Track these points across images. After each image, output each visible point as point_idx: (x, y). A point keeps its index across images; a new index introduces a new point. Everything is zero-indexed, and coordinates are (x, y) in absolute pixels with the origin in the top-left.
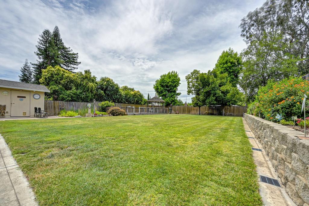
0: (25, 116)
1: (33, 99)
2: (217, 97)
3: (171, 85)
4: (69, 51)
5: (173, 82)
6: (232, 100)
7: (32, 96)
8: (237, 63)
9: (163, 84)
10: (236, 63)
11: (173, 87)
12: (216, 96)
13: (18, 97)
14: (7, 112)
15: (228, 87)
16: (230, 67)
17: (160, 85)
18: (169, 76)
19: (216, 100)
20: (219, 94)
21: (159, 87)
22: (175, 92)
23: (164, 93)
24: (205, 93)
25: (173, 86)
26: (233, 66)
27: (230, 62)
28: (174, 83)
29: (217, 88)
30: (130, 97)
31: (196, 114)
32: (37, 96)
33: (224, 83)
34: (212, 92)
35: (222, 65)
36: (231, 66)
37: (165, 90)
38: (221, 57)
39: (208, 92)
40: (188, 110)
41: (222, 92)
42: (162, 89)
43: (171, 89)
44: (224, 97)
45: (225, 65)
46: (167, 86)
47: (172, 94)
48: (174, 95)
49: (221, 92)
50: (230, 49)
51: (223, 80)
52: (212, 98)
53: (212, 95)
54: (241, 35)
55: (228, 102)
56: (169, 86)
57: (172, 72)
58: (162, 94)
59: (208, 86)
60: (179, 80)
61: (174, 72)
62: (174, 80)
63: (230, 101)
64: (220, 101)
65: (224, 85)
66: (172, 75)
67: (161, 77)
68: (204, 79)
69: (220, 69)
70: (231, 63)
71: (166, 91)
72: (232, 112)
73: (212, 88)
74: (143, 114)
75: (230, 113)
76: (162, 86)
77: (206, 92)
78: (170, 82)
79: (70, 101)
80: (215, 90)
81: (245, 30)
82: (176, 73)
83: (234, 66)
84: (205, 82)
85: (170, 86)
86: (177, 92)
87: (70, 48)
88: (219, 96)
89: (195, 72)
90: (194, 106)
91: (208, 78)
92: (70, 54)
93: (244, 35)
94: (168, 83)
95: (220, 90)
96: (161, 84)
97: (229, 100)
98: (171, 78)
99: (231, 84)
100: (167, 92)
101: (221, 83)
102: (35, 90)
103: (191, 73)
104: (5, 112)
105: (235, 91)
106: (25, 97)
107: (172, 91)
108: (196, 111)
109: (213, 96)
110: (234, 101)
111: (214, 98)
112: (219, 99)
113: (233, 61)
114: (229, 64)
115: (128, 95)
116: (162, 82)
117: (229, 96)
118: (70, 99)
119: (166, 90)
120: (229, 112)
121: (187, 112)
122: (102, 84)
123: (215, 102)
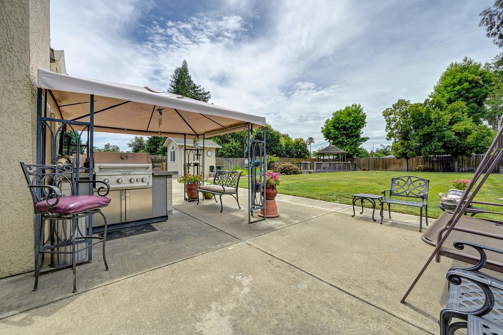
1: (207, 156)
2: (445, 143)
3: (352, 126)
4: (200, 91)
5: (355, 120)
6: (477, 146)
7: (206, 153)
8: (483, 81)
9: (338, 125)
10: (481, 82)
11: (355, 129)
12: (444, 140)
15: (467, 124)
16: (468, 90)
17: (333, 128)
18: (348, 113)
19: (444, 147)
20: (450, 137)
21: (332, 131)
22: (357, 136)
23: (340, 139)
24: (421, 136)
25: (355, 127)
26: (473, 87)
27: (467, 81)
28: (357, 122)
29: (445, 127)
30: (291, 148)
31: (398, 171)
32: (210, 153)
33: (459, 118)
34: (437, 134)
35: (451, 87)
36: (470, 87)
37: (341, 134)
38: (446, 75)
39: (428, 134)
40: (384, 165)
41: (457, 134)
42: (337, 133)
43: (351, 132)
44: (461, 140)
45: (458, 88)
46: (345, 128)
47: (354, 140)
48: (356, 141)
49: (454, 133)
50: (465, 60)
51: (456, 113)
52: (436, 144)
53: (437, 139)
54: (488, 35)
55: (468, 149)
56: (348, 128)
57: (353, 106)
58: (337, 141)
59: (429, 125)
60: (364, 116)
61: (356, 105)
62: (357, 118)
63: (474, 147)
64: (452, 148)
65: (458, 121)
66: (353, 111)
67: (334, 114)
68: (420, 115)
69: (446, 95)
70: (470, 82)
71: (342, 136)
72: (473, 166)
73: (437, 128)
74: (319, 172)
75: (468, 167)
76: (337, 129)
77: (424, 135)
78: (350, 121)
79: (230, 157)
80: (441, 131)
81: (495, 25)
82: (360, 107)
83: (476, 86)
84: (423, 119)
85: (350, 128)
86: (362, 136)
87: (200, 86)
88: (451, 141)
89: (401, 103)
90: (398, 158)
91: (428, 112)
92: (200, 94)
93: (495, 34)
94: (347, 123)
95: (452, 131)
96: (334, 126)
97: (472, 146)
98: (353, 115)
99: (471, 119)
100: (344, 137)
101: (452, 119)
102: (208, 146)
103: (393, 105)
105: (484, 131)
107: (353, 136)
108: (398, 165)
109: (439, 141)
110: (481, 148)
111: (441, 144)
112: (451, 145)
113: (473, 78)
114: (466, 85)
115: (289, 144)
116: (336, 123)
117: (470, 139)
118: (230, 154)
119: (343, 134)
120: (466, 167)
121: (381, 168)
122: (260, 133)
123: (443, 151)
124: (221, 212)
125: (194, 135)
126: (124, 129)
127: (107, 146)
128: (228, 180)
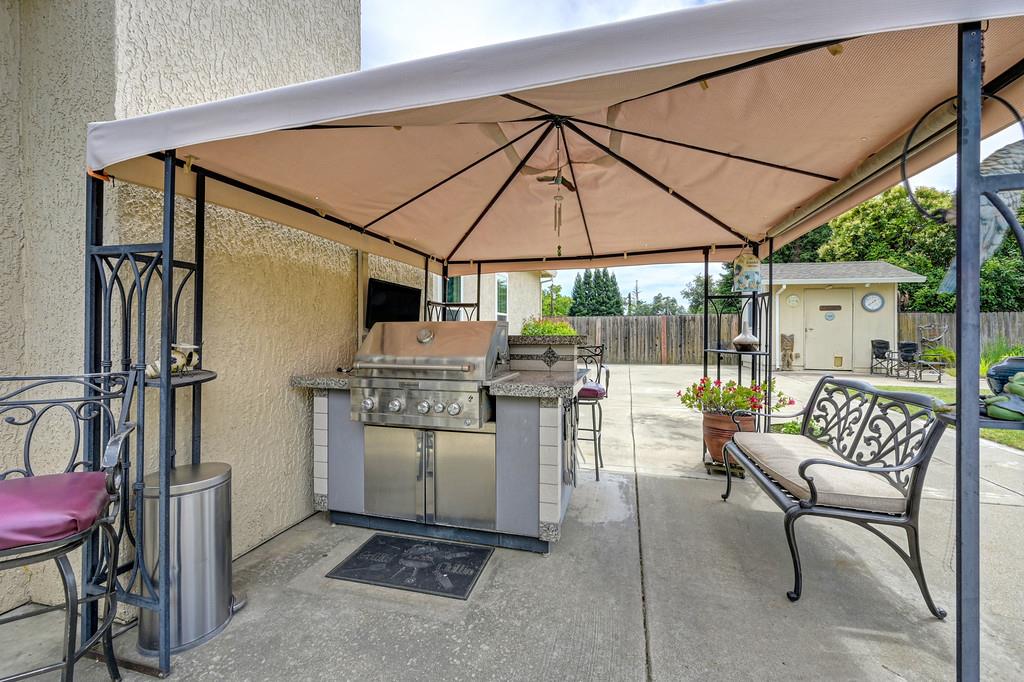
0: (839, 368)
1: (864, 311)
7: (860, 302)
13: (823, 308)
14: (797, 356)
32: (873, 302)
102: (868, 280)
104: (793, 353)
106: (838, 308)
124: (794, 596)
125: (740, 246)
126: (541, 259)
127: (658, 299)
128: (867, 433)
